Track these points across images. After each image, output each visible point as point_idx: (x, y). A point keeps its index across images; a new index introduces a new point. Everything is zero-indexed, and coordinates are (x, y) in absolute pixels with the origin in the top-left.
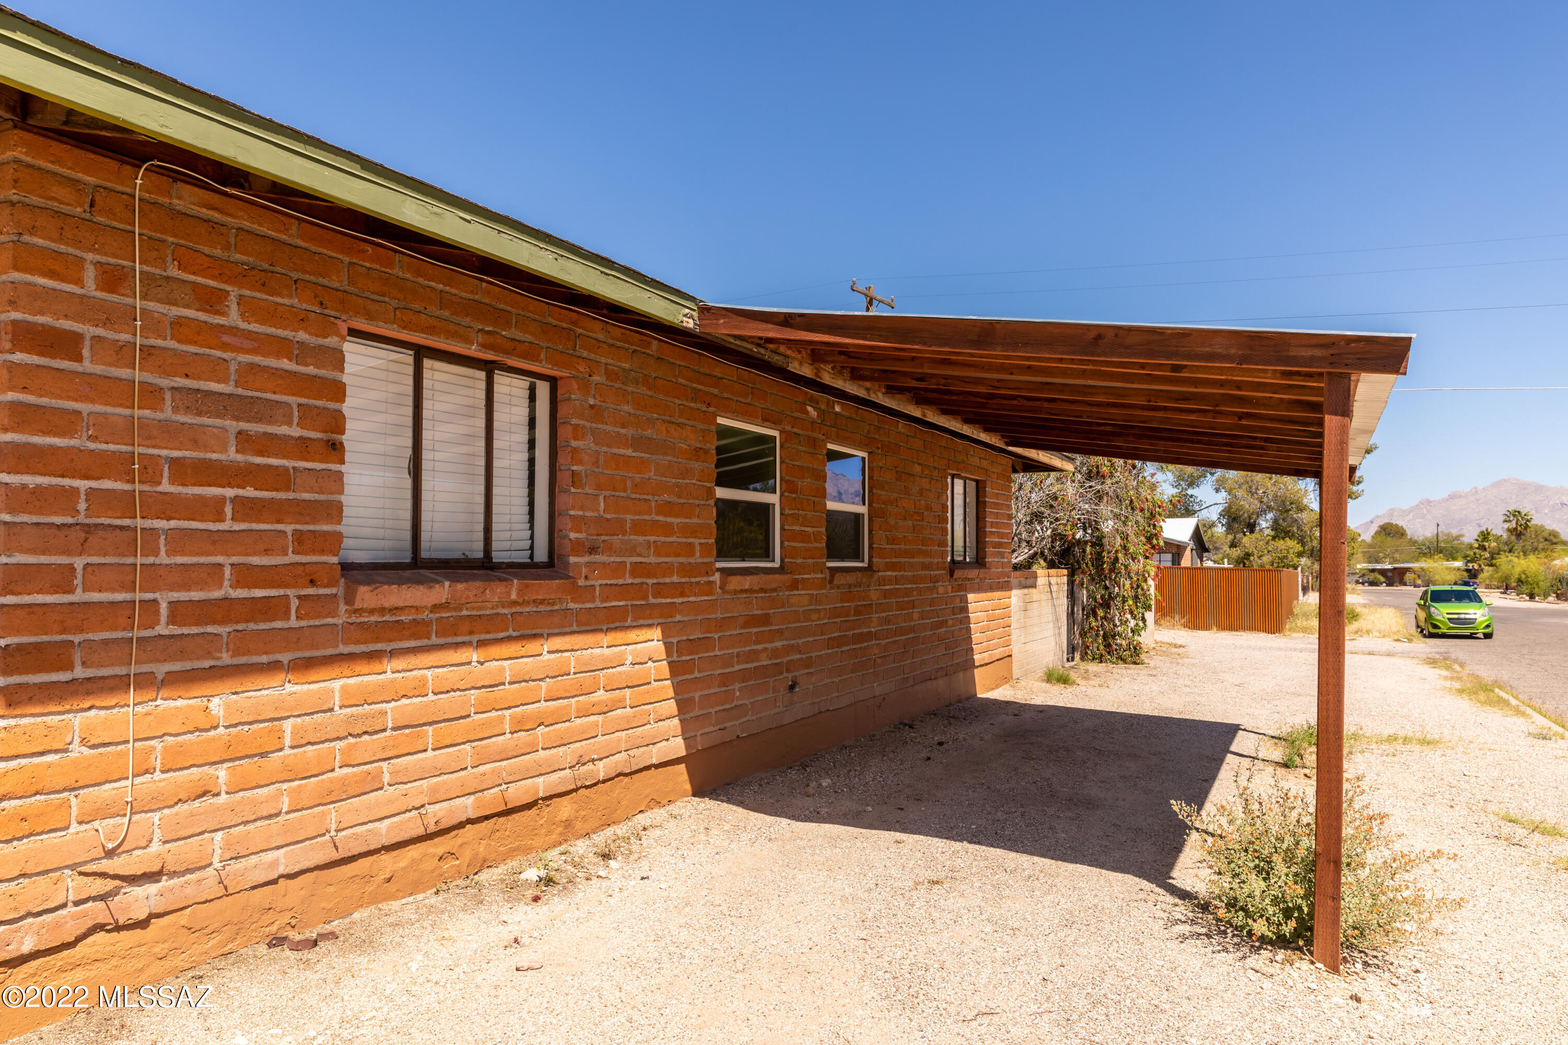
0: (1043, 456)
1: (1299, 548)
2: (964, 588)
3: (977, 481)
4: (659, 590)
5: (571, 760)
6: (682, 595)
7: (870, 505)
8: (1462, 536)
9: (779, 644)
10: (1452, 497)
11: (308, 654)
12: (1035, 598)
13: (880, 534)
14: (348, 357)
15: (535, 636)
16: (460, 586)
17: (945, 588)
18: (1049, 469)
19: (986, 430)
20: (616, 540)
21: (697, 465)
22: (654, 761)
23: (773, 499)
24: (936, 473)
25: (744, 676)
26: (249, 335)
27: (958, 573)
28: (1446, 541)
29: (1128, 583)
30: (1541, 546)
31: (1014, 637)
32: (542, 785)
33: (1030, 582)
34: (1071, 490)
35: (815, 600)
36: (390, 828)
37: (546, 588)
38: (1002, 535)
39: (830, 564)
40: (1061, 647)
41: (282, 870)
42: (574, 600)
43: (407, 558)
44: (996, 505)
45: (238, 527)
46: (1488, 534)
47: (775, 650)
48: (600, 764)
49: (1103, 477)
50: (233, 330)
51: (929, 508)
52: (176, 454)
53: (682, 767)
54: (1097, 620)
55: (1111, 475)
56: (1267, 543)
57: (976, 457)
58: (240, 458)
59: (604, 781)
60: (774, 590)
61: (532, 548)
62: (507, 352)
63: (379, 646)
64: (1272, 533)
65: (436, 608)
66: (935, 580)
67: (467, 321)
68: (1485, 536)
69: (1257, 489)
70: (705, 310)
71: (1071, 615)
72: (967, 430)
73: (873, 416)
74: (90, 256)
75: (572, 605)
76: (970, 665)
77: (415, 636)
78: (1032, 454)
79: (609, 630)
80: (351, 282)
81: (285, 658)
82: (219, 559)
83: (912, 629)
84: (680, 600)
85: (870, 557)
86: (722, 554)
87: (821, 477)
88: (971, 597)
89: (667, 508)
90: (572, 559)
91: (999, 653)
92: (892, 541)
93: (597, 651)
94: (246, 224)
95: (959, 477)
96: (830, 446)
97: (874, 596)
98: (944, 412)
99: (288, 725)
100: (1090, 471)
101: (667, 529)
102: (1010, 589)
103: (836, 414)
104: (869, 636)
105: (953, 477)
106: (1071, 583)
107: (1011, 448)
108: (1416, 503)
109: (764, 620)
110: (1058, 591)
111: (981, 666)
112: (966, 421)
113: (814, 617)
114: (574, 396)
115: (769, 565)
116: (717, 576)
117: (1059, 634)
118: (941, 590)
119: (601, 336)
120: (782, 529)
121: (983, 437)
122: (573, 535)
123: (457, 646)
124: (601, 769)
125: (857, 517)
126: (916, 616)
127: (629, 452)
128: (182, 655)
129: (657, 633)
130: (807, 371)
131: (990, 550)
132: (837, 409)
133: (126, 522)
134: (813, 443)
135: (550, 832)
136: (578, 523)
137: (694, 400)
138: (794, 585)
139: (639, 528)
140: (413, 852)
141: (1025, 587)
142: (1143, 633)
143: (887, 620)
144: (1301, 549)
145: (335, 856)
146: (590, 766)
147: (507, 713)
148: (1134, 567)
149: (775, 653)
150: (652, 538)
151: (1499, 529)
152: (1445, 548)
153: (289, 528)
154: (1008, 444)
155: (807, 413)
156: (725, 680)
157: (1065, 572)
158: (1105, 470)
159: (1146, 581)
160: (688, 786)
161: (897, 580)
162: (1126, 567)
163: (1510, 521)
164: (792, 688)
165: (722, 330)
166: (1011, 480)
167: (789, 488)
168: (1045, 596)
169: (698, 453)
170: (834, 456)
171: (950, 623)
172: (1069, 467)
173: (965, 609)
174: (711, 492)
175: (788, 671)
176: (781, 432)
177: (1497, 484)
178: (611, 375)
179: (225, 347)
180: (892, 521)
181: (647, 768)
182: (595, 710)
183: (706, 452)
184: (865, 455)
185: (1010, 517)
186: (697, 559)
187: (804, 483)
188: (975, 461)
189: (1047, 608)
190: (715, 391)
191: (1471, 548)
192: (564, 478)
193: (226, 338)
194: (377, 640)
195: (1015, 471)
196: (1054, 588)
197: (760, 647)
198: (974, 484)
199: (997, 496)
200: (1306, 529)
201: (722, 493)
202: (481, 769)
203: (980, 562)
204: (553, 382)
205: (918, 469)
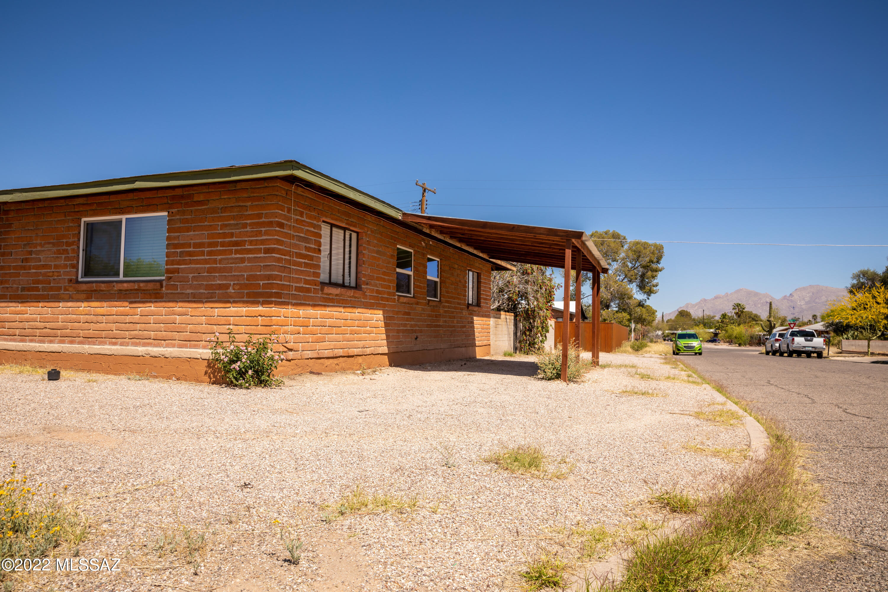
0: (503, 263)
1: (628, 317)
2: (472, 314)
3: (477, 273)
4: (383, 299)
5: (362, 346)
6: (388, 301)
7: (440, 278)
8: (715, 316)
9: (413, 323)
10: (716, 298)
11: (314, 303)
12: (500, 323)
13: (443, 289)
14: (322, 229)
15: (355, 307)
16: (342, 290)
17: (465, 313)
18: (506, 269)
19: (482, 252)
20: (372, 282)
21: (392, 260)
22: (380, 352)
23: (411, 273)
24: (463, 268)
25: (404, 331)
26: (307, 222)
27: (470, 308)
28: (707, 319)
29: (539, 321)
30: (747, 321)
31: (491, 337)
32: (356, 351)
33: (498, 316)
34: (515, 280)
35: (423, 310)
36: (327, 352)
37: (358, 294)
38: (487, 296)
39: (428, 298)
40: (511, 346)
41: (310, 356)
42: (363, 298)
43: (327, 281)
44: (485, 283)
45: (305, 269)
46: (726, 315)
47: (412, 324)
48: (368, 349)
49: (528, 274)
50: (304, 221)
51: (460, 281)
52: (296, 251)
53: (386, 357)
54: (526, 336)
55: (532, 273)
56: (614, 314)
57: (478, 263)
58: (305, 252)
59: (369, 355)
60: (412, 304)
61: (350, 283)
62: (351, 225)
63: (326, 304)
64: (617, 309)
65: (337, 295)
66: (462, 309)
67: (343, 217)
68: (724, 316)
69: (610, 288)
70: (404, 214)
71: (515, 334)
72: (475, 252)
73: (442, 245)
74: (286, 206)
75: (362, 300)
76: (474, 345)
77: (332, 302)
78: (499, 262)
79: (370, 309)
80: (323, 208)
81: (311, 303)
82: (302, 277)
83: (454, 327)
84: (387, 303)
85: (440, 298)
86: (398, 291)
87: (426, 267)
88: (475, 318)
89: (384, 273)
90: (363, 286)
91: (485, 343)
92: (447, 292)
93: (368, 315)
94: (307, 195)
95: (471, 270)
96: (429, 256)
97: (441, 311)
98: (468, 245)
99: (311, 320)
100: (524, 272)
101: (384, 280)
102: (490, 318)
103: (431, 245)
104: (439, 326)
105: (469, 270)
106: (515, 320)
107: (491, 260)
108: (699, 300)
109: (408, 314)
110: (510, 322)
111: (478, 346)
112: (476, 248)
113: (423, 315)
114: (365, 239)
115: (410, 296)
116: (396, 297)
117: (510, 340)
118: (464, 313)
119: (370, 220)
120: (414, 284)
121: (481, 255)
122: (363, 279)
123: (340, 306)
124: (368, 351)
125: (436, 282)
126: (455, 322)
127: (375, 255)
128: (296, 299)
129: (381, 312)
130: (427, 231)
131: (482, 301)
132: (431, 243)
133: (289, 266)
134: (424, 255)
135: (357, 366)
136: (365, 275)
137: (392, 239)
138: (417, 304)
139: (378, 279)
140: (331, 361)
141: (496, 318)
142: (545, 342)
143: (445, 321)
144: (629, 317)
145: (318, 356)
146: (365, 349)
147: (349, 328)
148: (541, 313)
149: (411, 326)
150: (381, 282)
151: (731, 312)
152: (707, 322)
153: (312, 270)
154: (490, 258)
155: (422, 244)
156: (398, 331)
157: (513, 314)
158: (529, 271)
159: (546, 320)
160: (388, 363)
161: (449, 307)
162: (538, 313)
163: (736, 309)
164: (416, 339)
165: (409, 220)
166: (490, 273)
167: (416, 270)
168: (504, 323)
169: (392, 256)
170: (430, 260)
171: (467, 327)
172: (514, 269)
173: (472, 323)
174: (395, 270)
175: (415, 333)
176: (414, 251)
177: (737, 291)
178: (372, 232)
179: (303, 225)
180: (447, 285)
181: (378, 354)
182: (367, 332)
183: (394, 256)
184: (438, 260)
185: (490, 288)
186: (391, 291)
187: (421, 268)
188: (477, 265)
189: (505, 328)
190: (397, 236)
191: (718, 322)
192: (360, 262)
193: (304, 223)
194: (325, 302)
195: (492, 270)
196: (508, 320)
197: (407, 323)
198: (476, 274)
199: (485, 279)
200: (632, 308)
201: (399, 270)
202: (344, 342)
203: (478, 305)
204: (357, 233)
205: (456, 266)
